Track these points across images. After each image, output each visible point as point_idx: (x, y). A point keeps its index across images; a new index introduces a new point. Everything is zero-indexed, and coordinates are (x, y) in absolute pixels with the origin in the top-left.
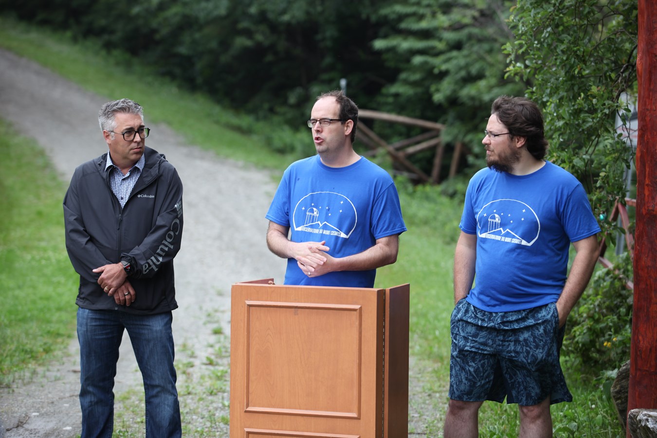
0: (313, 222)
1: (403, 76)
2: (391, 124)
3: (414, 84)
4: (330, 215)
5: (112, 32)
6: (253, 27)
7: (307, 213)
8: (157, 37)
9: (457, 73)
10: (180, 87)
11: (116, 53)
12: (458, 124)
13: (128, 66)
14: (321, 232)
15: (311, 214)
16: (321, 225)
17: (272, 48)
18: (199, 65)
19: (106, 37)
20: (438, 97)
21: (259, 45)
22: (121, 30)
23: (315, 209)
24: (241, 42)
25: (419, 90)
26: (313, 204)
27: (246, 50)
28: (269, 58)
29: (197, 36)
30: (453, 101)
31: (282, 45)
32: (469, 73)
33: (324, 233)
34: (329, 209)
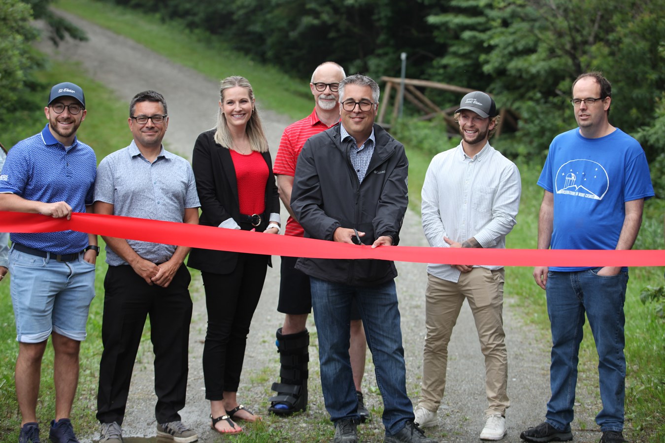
0: (570, 185)
1: (453, 49)
2: (441, 92)
3: (464, 56)
4: (585, 179)
5: (195, 14)
6: (319, 9)
7: (566, 178)
8: (235, 17)
9: (505, 48)
10: (253, 59)
11: (197, 31)
12: (505, 92)
13: (208, 42)
14: (577, 195)
15: (570, 179)
16: (577, 188)
17: (335, 25)
18: (270, 41)
19: (190, 18)
20: (487, 68)
21: (324, 23)
22: (202, 12)
23: (573, 174)
24: (307, 20)
25: (468, 62)
26: (571, 170)
27: (312, 28)
28: (332, 35)
29: (269, 16)
30: (501, 72)
31: (344, 24)
32: (516, 49)
33: (579, 195)
34: (584, 175)
